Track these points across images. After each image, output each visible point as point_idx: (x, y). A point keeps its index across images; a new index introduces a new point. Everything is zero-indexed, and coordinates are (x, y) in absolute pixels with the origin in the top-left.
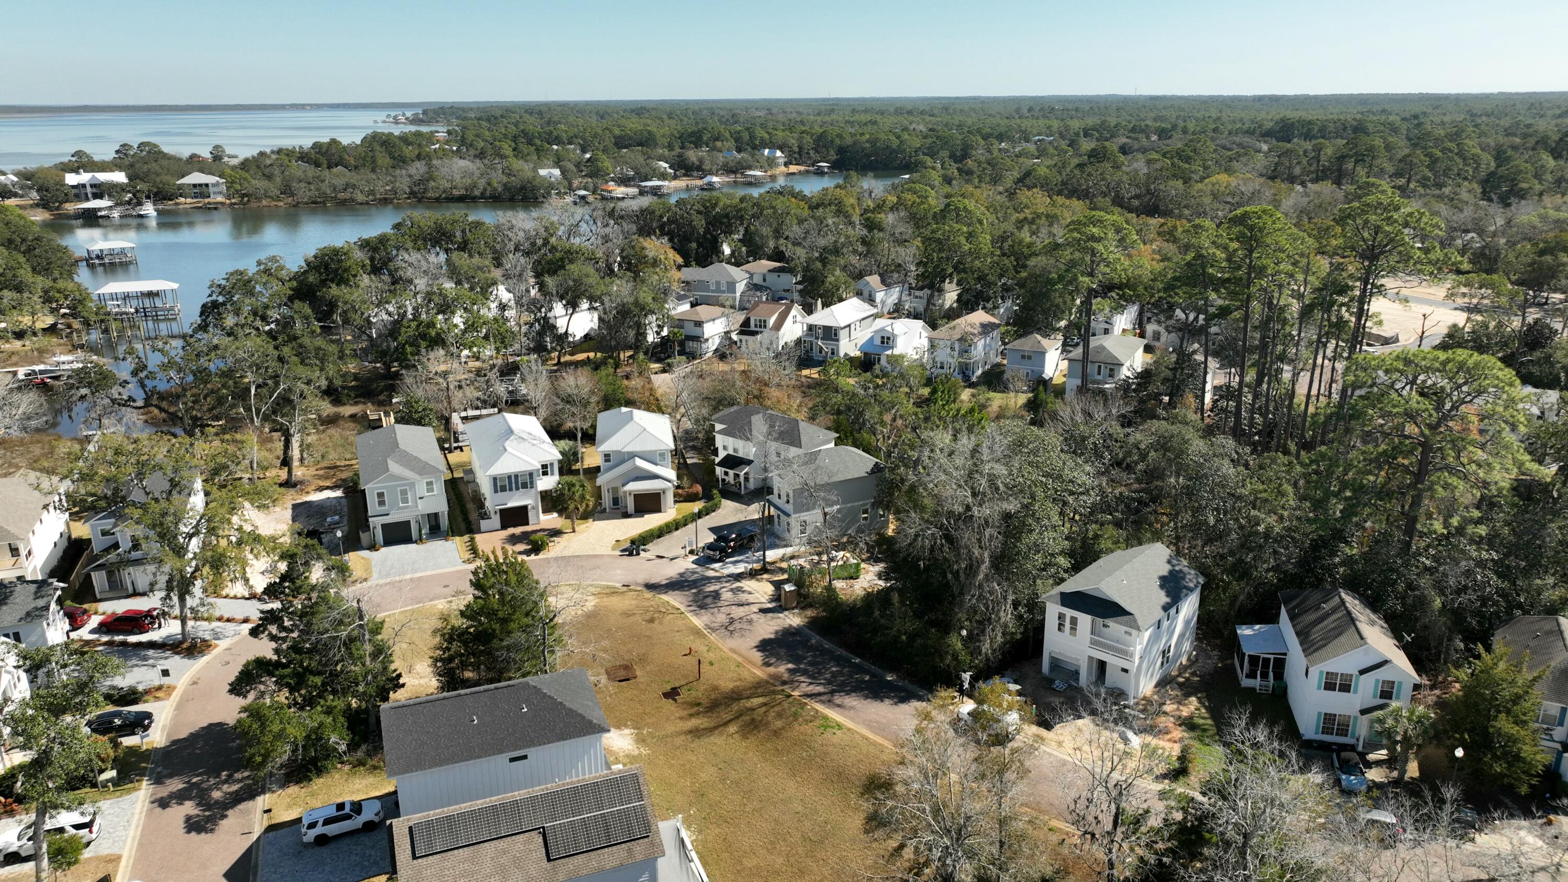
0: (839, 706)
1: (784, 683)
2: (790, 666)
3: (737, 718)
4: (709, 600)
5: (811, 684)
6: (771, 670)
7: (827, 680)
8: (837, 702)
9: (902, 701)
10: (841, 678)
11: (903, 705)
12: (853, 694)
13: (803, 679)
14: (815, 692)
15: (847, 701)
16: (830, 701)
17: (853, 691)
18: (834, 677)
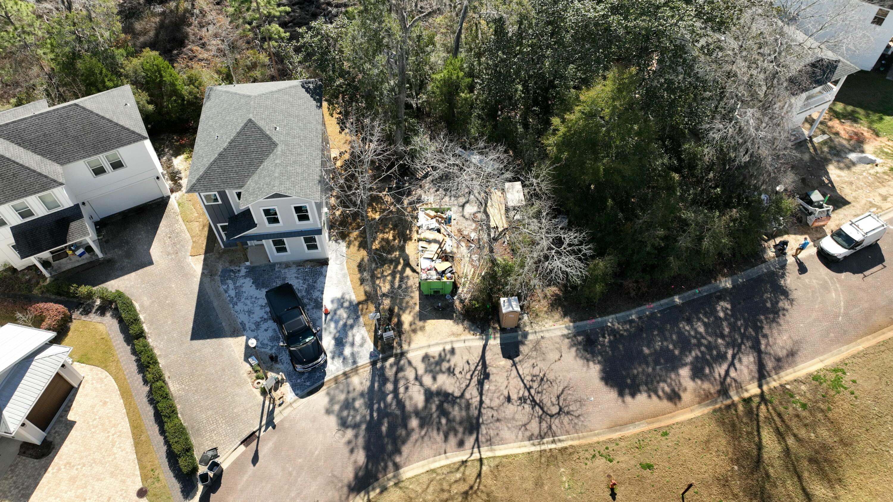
0: (792, 354)
1: (724, 392)
2: (685, 372)
3: (800, 478)
4: (456, 412)
5: (732, 364)
6: (686, 397)
7: (727, 346)
8: (782, 353)
9: (785, 293)
10: (727, 330)
11: (794, 295)
12: (766, 331)
13: (721, 370)
14: (754, 368)
15: (780, 342)
16: (778, 360)
17: (758, 329)
18: (723, 336)
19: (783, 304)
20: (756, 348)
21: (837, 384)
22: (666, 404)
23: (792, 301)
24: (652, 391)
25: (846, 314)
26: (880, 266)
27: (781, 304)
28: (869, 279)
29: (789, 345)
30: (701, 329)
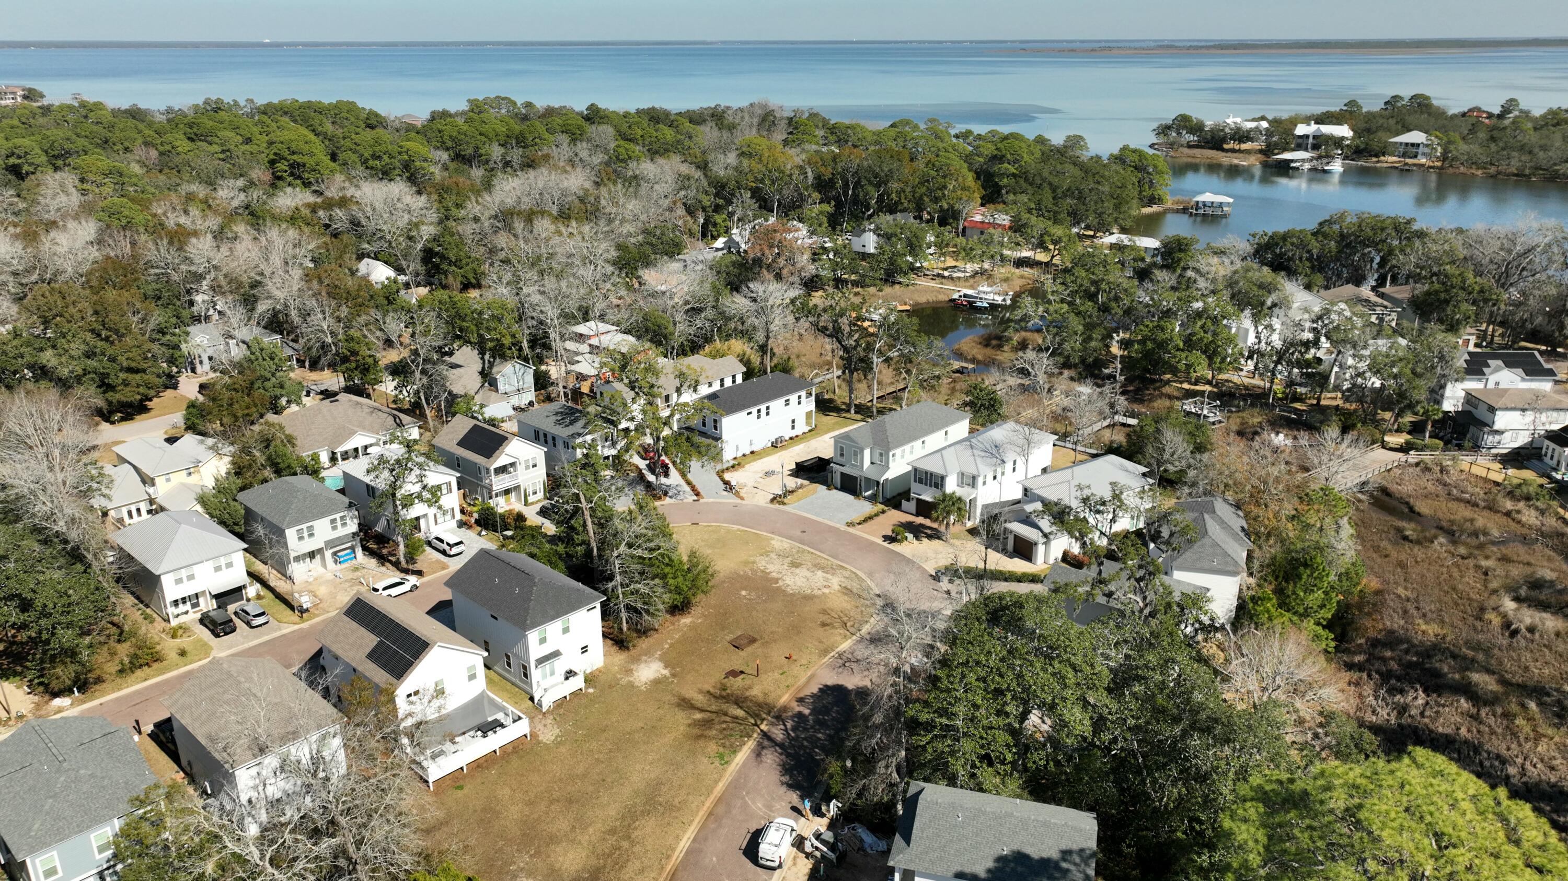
0: (759, 755)
1: (777, 717)
3: (713, 713)
5: (785, 730)
6: (794, 704)
7: (797, 736)
8: (764, 752)
9: (792, 786)
10: (806, 743)
11: (784, 789)
12: (783, 757)
13: (789, 724)
14: (773, 736)
15: (769, 756)
16: (763, 748)
17: (788, 755)
18: (804, 739)
19: (786, 779)
20: (781, 745)
21: (721, 757)
22: (802, 695)
23: (782, 783)
24: (813, 696)
25: (743, 798)
26: (743, 847)
27: (788, 777)
28: (744, 832)
29: (764, 759)
30: (820, 735)
